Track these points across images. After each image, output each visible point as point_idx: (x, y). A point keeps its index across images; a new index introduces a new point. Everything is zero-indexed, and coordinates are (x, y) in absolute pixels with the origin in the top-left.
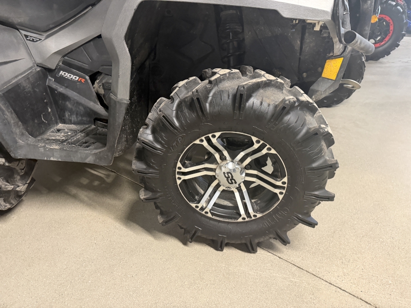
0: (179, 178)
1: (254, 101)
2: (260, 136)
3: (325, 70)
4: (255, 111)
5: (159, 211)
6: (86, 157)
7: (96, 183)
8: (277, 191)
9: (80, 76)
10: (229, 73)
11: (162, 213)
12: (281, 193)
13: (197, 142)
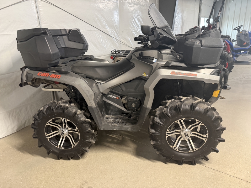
0: (167, 136)
1: (197, 108)
2: (199, 120)
3: (213, 94)
4: (198, 111)
5: (156, 150)
6: (128, 128)
7: (115, 141)
8: (204, 139)
9: (117, 97)
10: (187, 98)
11: (158, 150)
12: (206, 140)
13: (176, 122)
